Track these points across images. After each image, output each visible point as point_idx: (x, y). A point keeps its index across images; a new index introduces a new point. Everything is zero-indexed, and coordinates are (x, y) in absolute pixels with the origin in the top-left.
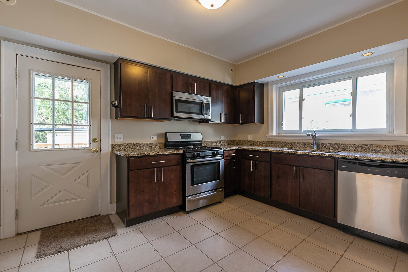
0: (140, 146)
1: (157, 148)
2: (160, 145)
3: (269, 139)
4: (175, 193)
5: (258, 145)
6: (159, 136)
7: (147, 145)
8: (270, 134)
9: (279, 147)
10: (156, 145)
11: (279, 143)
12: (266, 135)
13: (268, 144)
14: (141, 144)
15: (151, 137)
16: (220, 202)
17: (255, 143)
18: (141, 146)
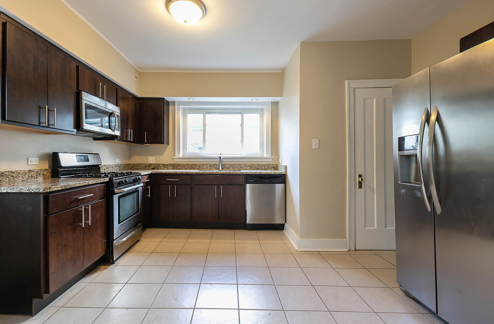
0: (12, 176)
1: (40, 179)
2: (45, 173)
3: (176, 162)
4: (100, 238)
5: (163, 168)
6: (43, 157)
7: (25, 173)
8: (177, 156)
9: (187, 169)
10: (38, 173)
11: (187, 165)
12: (173, 157)
13: (174, 166)
14: (14, 173)
15: (29, 160)
16: (138, 241)
17: (159, 166)
18: (15, 175)
